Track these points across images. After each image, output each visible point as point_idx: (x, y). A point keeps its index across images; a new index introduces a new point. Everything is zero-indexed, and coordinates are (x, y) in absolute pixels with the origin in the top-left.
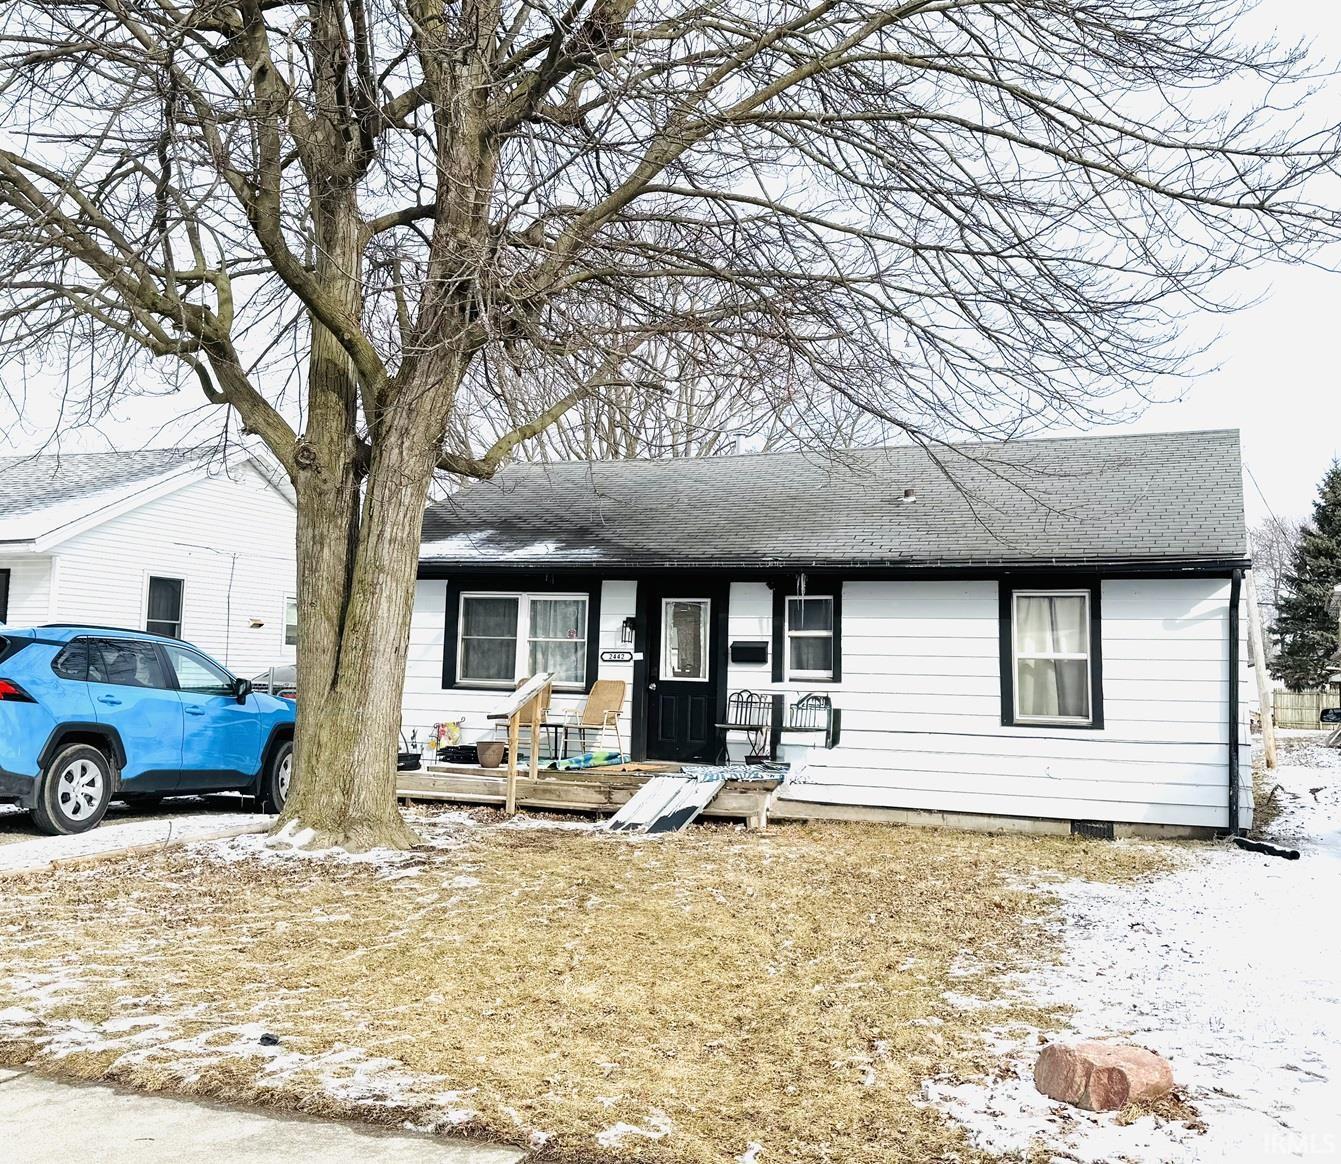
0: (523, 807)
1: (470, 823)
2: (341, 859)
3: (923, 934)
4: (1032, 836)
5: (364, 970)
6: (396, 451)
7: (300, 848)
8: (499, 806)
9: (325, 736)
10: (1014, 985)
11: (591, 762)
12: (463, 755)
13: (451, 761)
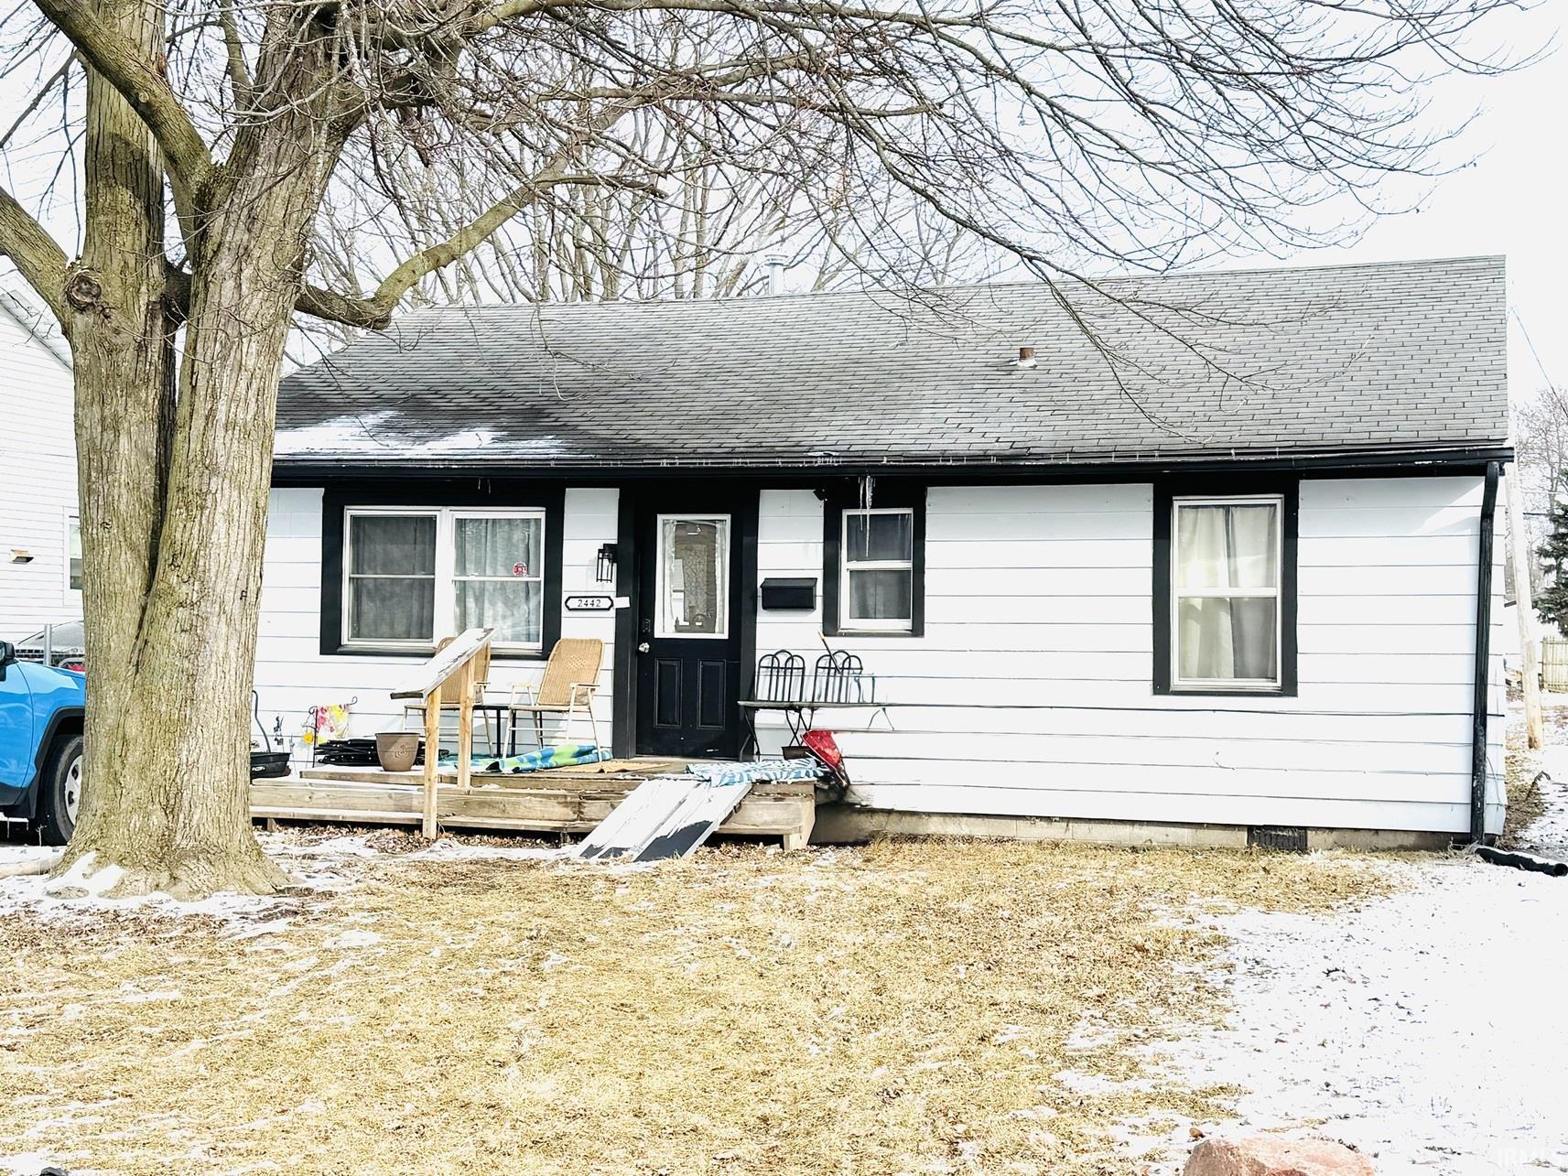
0: (448, 829)
1: (368, 853)
2: (163, 911)
3: (1032, 992)
4: (1193, 851)
5: (202, 1071)
6: (230, 283)
7: (101, 896)
8: (412, 828)
9: (133, 727)
10: (1159, 1058)
11: (552, 761)
12: (359, 753)
13: (338, 762)
